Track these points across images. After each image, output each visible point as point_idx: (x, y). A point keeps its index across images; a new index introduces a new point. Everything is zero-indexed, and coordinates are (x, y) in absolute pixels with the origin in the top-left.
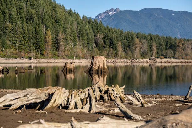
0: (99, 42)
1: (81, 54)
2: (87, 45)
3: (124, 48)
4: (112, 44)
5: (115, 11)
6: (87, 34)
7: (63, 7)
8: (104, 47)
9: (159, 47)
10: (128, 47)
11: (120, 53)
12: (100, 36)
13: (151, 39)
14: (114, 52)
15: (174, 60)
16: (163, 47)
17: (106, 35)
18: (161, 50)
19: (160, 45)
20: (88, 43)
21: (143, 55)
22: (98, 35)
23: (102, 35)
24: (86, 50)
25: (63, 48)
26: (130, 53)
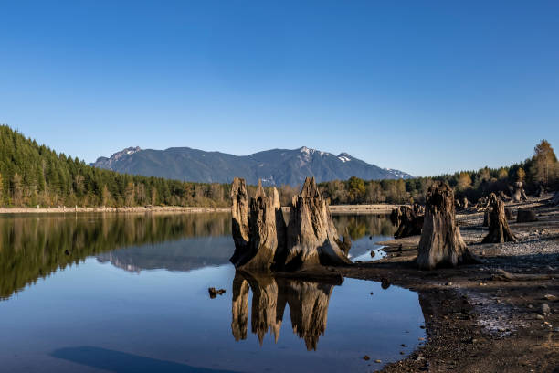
0: (78, 187)
1: (49, 202)
2: (59, 189)
3: (115, 195)
4: (96, 189)
5: (135, 150)
6: (60, 176)
7: (34, 142)
8: (85, 193)
9: (162, 192)
10: (120, 192)
11: (105, 201)
12: (79, 179)
13: (152, 183)
14: (98, 199)
15: (179, 208)
16: (168, 192)
17: (88, 178)
18: (165, 197)
19: (164, 190)
20: (61, 188)
21: (139, 202)
22: (77, 178)
23: (82, 178)
24: (57, 197)
25: (21, 194)
26: (122, 200)
